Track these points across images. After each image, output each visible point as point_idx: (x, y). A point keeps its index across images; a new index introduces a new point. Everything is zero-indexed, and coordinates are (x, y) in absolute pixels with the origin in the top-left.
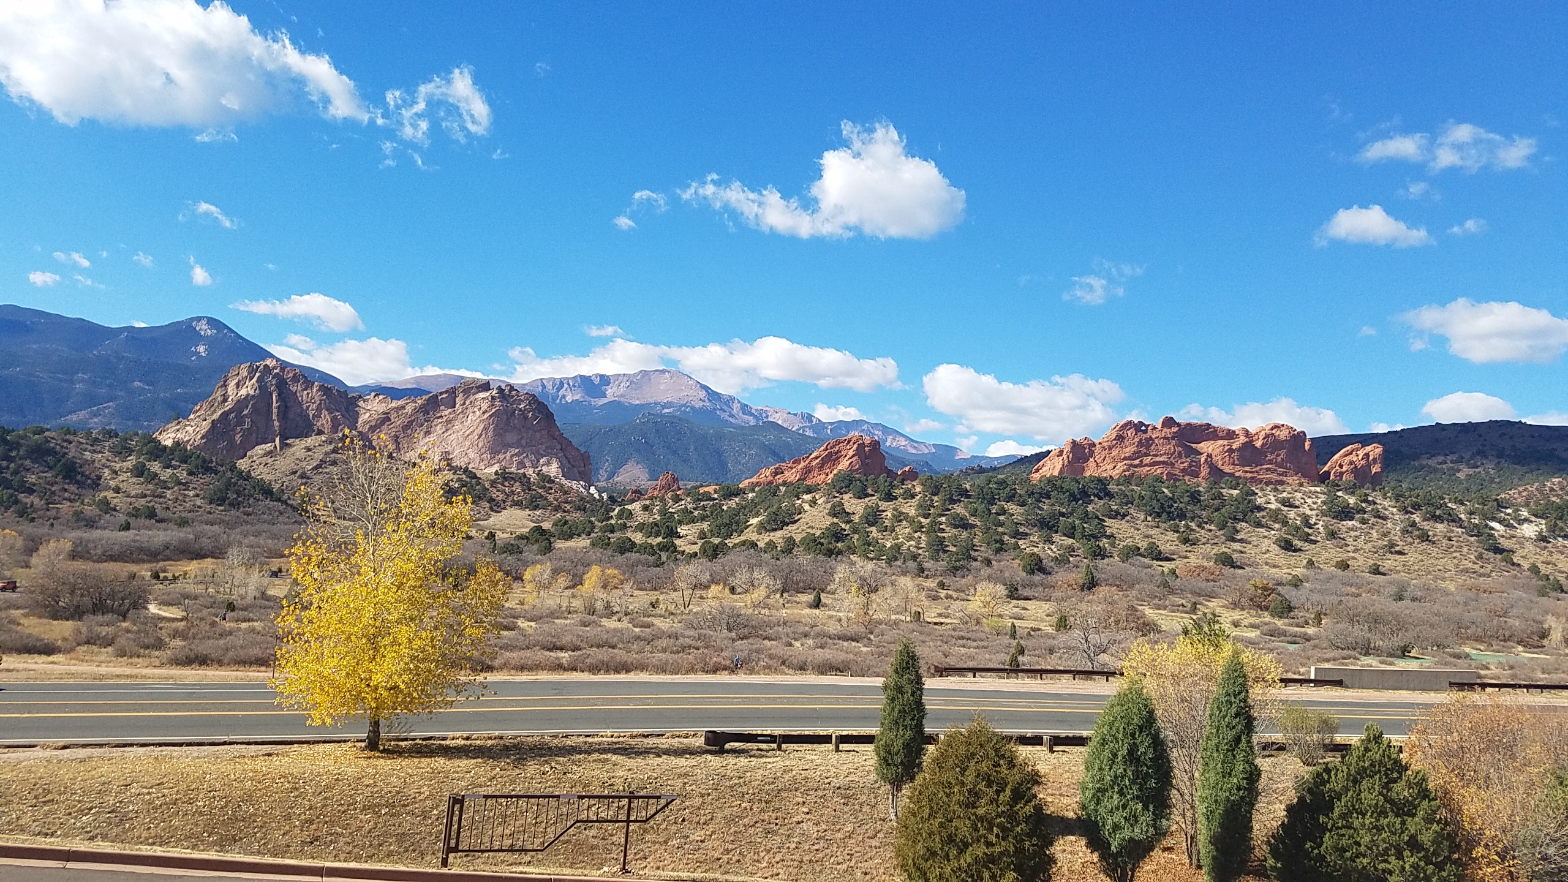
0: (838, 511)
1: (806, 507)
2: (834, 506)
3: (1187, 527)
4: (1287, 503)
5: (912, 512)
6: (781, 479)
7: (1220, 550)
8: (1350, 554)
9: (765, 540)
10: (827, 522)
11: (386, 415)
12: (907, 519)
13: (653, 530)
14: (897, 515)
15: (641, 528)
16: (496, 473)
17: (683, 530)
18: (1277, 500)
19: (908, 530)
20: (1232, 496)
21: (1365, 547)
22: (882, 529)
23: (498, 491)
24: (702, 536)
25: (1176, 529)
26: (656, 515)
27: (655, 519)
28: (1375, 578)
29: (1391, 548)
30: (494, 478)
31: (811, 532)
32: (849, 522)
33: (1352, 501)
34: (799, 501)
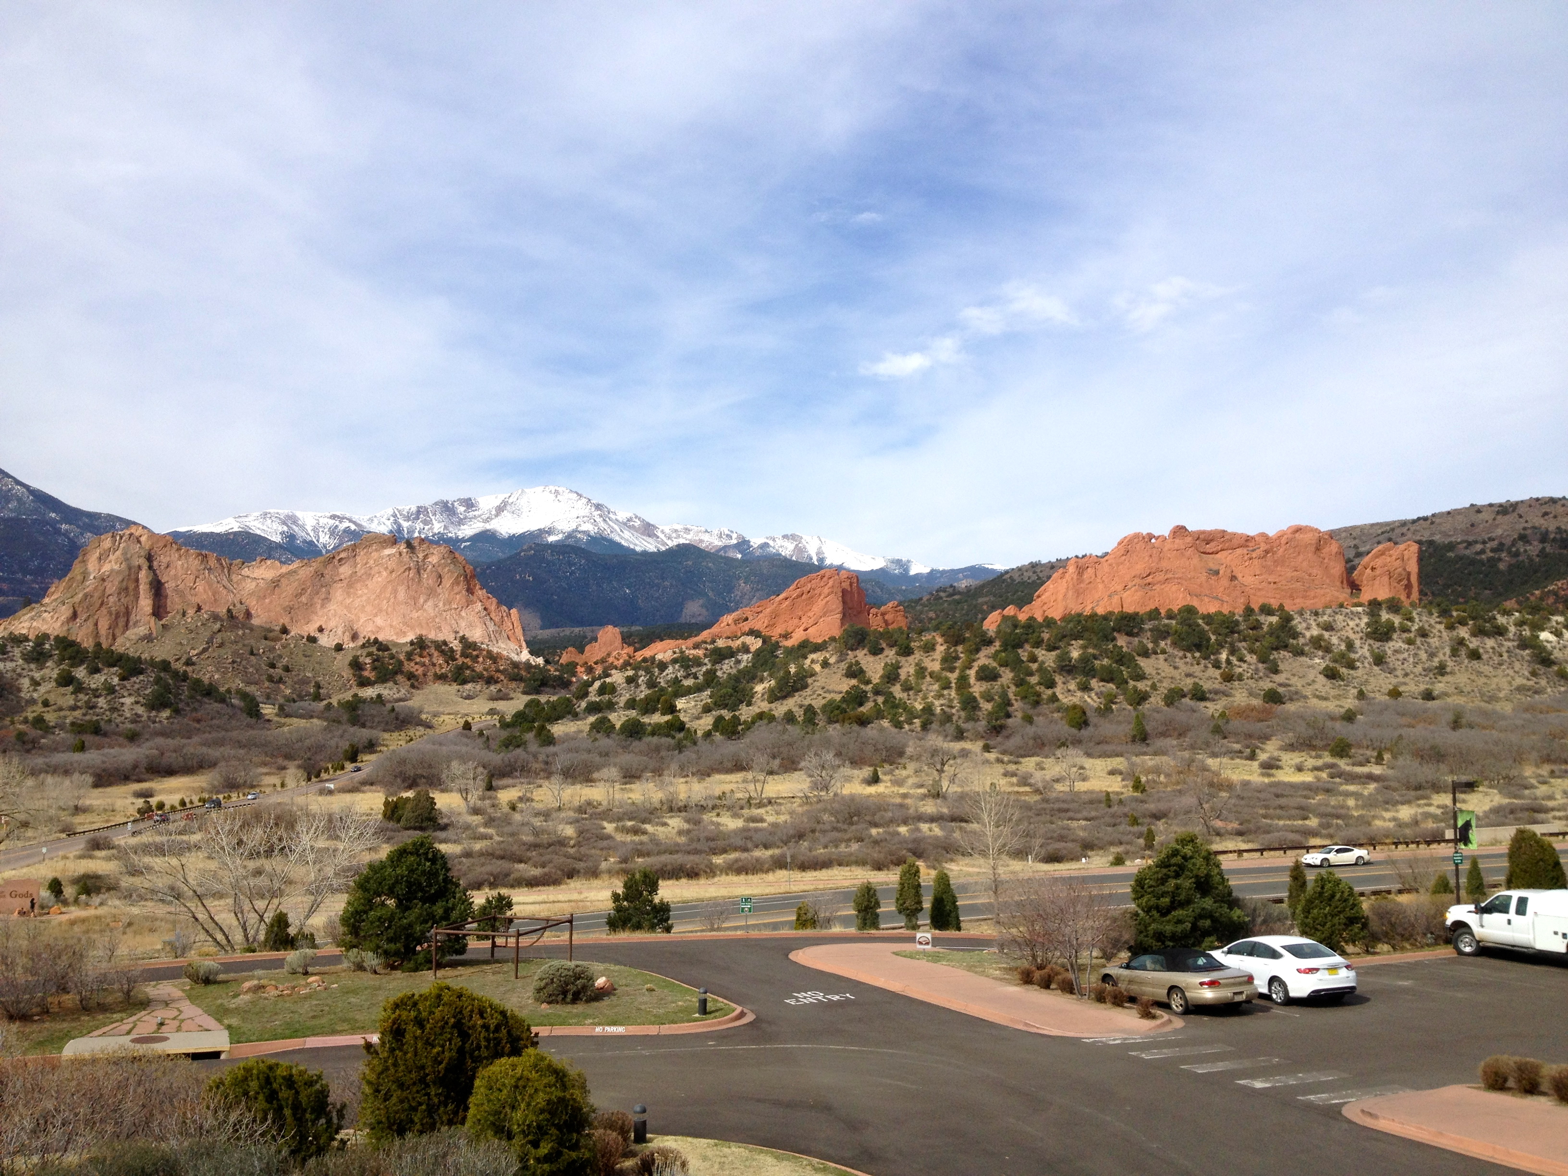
1: (817, 668)
2: (850, 666)
3: (1228, 662)
4: (1329, 627)
5: (936, 666)
6: (746, 627)
7: (1266, 685)
8: (1401, 679)
9: (780, 709)
10: (846, 685)
11: (276, 583)
12: (931, 675)
13: (648, 706)
14: (921, 671)
15: (631, 704)
16: (412, 643)
17: (680, 703)
18: (1318, 625)
19: (936, 687)
20: (1271, 624)
21: (1415, 670)
22: (907, 688)
23: (416, 664)
24: (707, 709)
25: (1217, 665)
26: (643, 687)
27: (643, 692)
28: (1430, 704)
29: (1441, 670)
30: (409, 648)
31: (829, 696)
32: (868, 682)
33: (1397, 620)
34: (808, 662)
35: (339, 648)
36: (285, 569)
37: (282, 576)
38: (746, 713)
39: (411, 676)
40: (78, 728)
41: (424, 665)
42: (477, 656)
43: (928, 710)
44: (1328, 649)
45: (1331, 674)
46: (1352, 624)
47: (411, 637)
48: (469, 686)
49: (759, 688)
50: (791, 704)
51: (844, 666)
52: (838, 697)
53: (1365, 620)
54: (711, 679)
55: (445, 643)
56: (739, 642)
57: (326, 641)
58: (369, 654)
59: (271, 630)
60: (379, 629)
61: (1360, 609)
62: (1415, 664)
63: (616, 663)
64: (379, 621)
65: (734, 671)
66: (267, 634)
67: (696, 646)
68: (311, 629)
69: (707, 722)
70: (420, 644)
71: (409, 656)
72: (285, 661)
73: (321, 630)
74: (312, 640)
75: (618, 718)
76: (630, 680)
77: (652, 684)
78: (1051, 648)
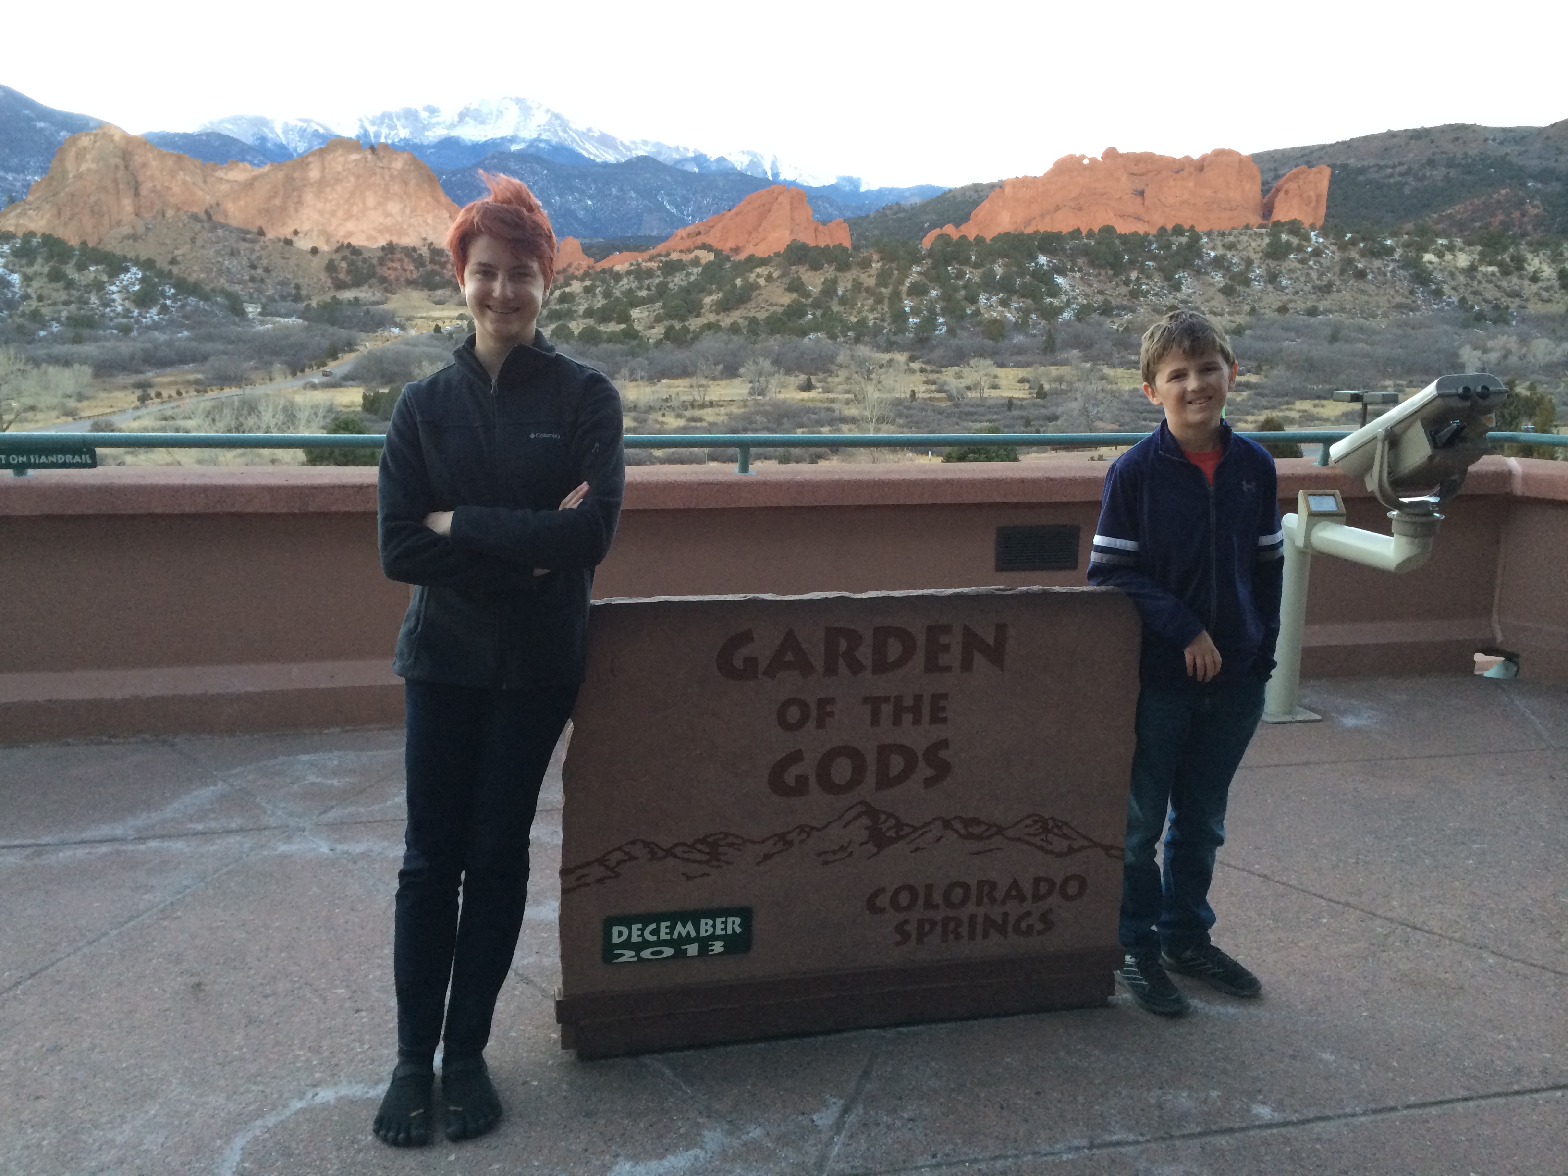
0: (796, 286)
1: (762, 281)
2: (792, 282)
3: (1138, 279)
4: (1231, 247)
5: (871, 282)
6: (699, 240)
7: (1169, 300)
8: (1290, 297)
9: (726, 321)
10: (787, 299)
11: (249, 185)
12: (867, 290)
13: (604, 316)
14: (857, 286)
15: (589, 313)
16: (383, 248)
17: (635, 313)
18: (1223, 245)
19: (870, 302)
20: (1181, 244)
21: (1305, 288)
22: (843, 301)
23: (389, 268)
24: (658, 319)
25: (1127, 283)
26: (600, 297)
27: (600, 302)
28: (1312, 320)
29: (1326, 289)
30: (381, 254)
31: (772, 309)
32: (808, 295)
33: (1295, 241)
34: (753, 276)
35: (314, 251)
36: (258, 171)
37: (255, 178)
38: (694, 323)
39: (383, 280)
40: (74, 322)
41: (396, 269)
42: (446, 263)
43: (863, 322)
44: (1228, 269)
45: (1228, 291)
46: (1254, 244)
47: (382, 242)
48: (439, 292)
49: (708, 300)
50: (736, 316)
51: (786, 280)
52: (780, 310)
53: (1267, 240)
54: (662, 291)
55: (414, 249)
56: (692, 256)
57: (303, 244)
58: (344, 258)
59: (249, 232)
60: (350, 234)
61: (1263, 230)
62: (1306, 282)
63: (577, 273)
64: (350, 226)
65: (683, 283)
66: (243, 234)
67: (651, 259)
68: (286, 232)
69: (658, 331)
70: (390, 249)
71: (382, 261)
72: (265, 262)
73: (296, 233)
74: (288, 242)
75: (576, 327)
76: (587, 290)
77: (607, 294)
78: (976, 266)
